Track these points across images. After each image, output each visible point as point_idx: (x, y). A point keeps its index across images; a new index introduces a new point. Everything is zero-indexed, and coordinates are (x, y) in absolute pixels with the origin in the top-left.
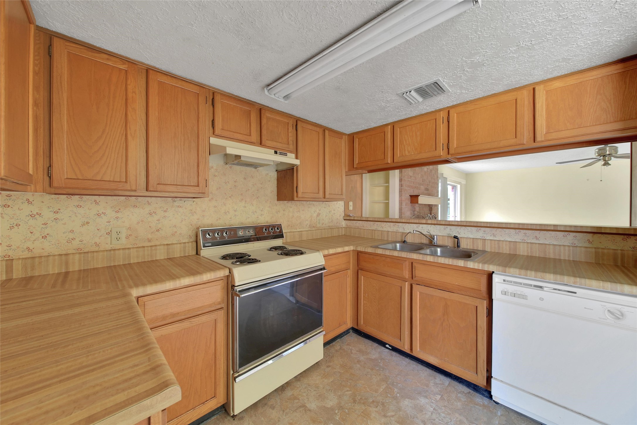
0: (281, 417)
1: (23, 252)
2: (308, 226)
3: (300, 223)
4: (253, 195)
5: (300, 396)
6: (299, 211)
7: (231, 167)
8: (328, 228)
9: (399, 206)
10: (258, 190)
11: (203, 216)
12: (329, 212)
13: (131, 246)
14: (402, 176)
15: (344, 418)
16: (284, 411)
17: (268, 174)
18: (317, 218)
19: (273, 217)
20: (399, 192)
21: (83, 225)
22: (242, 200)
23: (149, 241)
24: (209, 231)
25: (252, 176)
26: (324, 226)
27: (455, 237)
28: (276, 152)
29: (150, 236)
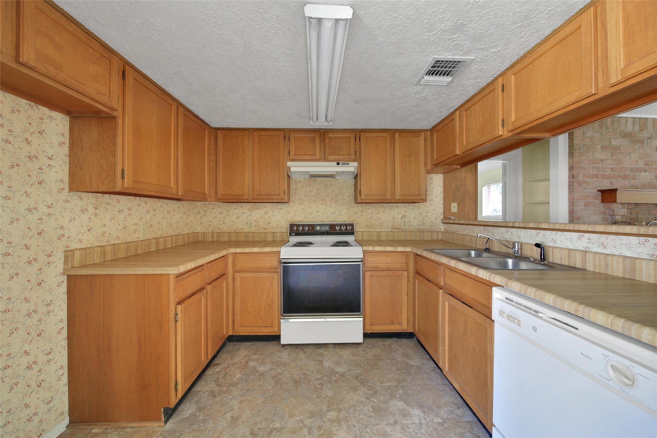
0: (303, 359)
1: (218, 229)
2: (390, 227)
3: (380, 224)
4: (332, 199)
5: (325, 356)
6: (379, 213)
7: (314, 180)
8: (418, 231)
9: (569, 208)
10: (336, 196)
11: (295, 215)
12: (420, 214)
13: (256, 231)
14: (573, 162)
15: (338, 381)
16: (308, 357)
17: (346, 182)
18: (401, 219)
19: (350, 217)
20: (569, 186)
21: (237, 218)
22: (323, 203)
23: (265, 229)
24: (295, 225)
25: (331, 184)
26: (411, 228)
27: (537, 245)
28: (338, 164)
29: (265, 226)
